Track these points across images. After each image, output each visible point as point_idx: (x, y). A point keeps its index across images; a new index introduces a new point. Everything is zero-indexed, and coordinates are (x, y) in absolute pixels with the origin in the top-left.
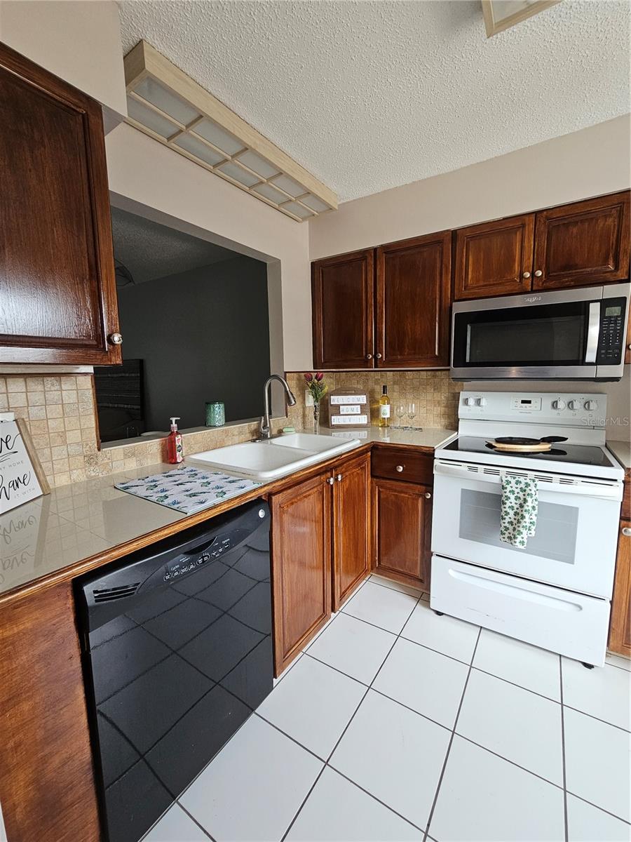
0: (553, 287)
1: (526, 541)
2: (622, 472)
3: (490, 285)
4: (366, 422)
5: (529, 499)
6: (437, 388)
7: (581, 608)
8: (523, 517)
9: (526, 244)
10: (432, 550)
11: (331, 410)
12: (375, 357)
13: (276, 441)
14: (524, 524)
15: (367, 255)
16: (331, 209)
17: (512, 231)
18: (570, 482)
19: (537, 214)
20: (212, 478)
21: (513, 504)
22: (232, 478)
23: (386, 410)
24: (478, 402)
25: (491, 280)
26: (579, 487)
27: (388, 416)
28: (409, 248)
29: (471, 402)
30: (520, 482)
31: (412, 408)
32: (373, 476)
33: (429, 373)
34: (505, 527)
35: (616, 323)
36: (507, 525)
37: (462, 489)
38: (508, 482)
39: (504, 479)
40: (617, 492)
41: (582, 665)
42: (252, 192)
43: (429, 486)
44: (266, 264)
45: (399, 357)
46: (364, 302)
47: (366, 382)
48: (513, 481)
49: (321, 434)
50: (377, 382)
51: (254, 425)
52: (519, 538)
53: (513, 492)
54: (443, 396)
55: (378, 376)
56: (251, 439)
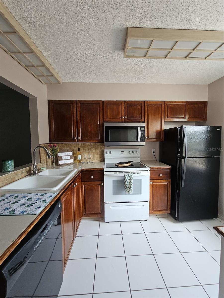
0: (129, 121)
1: (132, 191)
2: (149, 168)
3: (113, 119)
4: (73, 162)
5: (132, 179)
6: (96, 149)
7: (143, 205)
8: (131, 184)
9: (122, 109)
10: (105, 202)
11: (58, 159)
12: (77, 138)
13: (40, 174)
14: (132, 186)
15: (73, 102)
16: (59, 83)
17: (119, 105)
18: (139, 173)
19: (125, 101)
20: (29, 196)
21: (128, 182)
22: (40, 194)
23: (80, 157)
24: (110, 153)
25: (114, 117)
26: (142, 174)
27: (81, 159)
28: (89, 103)
29: (108, 153)
30: (129, 175)
31: (90, 156)
32: (82, 181)
33: (94, 144)
34: (127, 189)
35: (143, 132)
36: (127, 188)
37: (113, 180)
38: (126, 176)
39: (125, 175)
40: (148, 174)
41: (144, 221)
42: (27, 68)
43: (103, 181)
44: (29, 98)
45: (86, 139)
46: (72, 119)
47: (70, 147)
48: (127, 175)
49: (56, 169)
50: (75, 147)
51: (28, 168)
52: (131, 191)
53: (128, 178)
54: (99, 151)
55: (75, 145)
56: (26, 175)
